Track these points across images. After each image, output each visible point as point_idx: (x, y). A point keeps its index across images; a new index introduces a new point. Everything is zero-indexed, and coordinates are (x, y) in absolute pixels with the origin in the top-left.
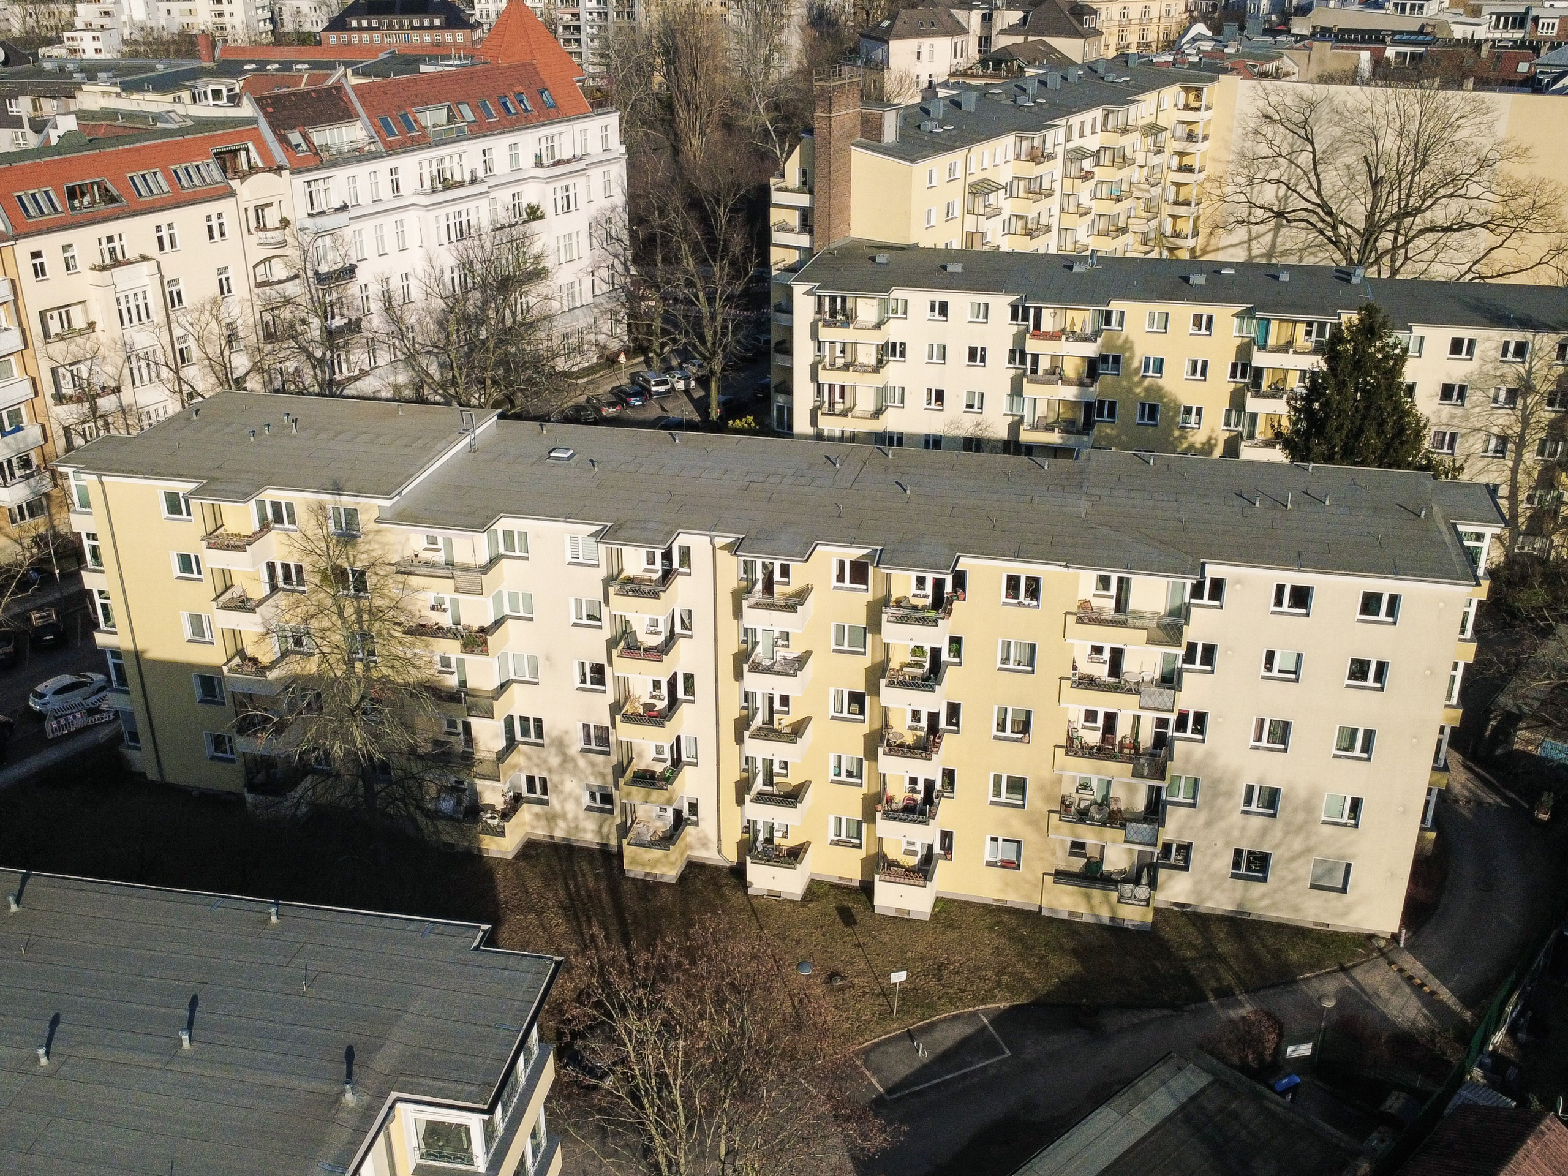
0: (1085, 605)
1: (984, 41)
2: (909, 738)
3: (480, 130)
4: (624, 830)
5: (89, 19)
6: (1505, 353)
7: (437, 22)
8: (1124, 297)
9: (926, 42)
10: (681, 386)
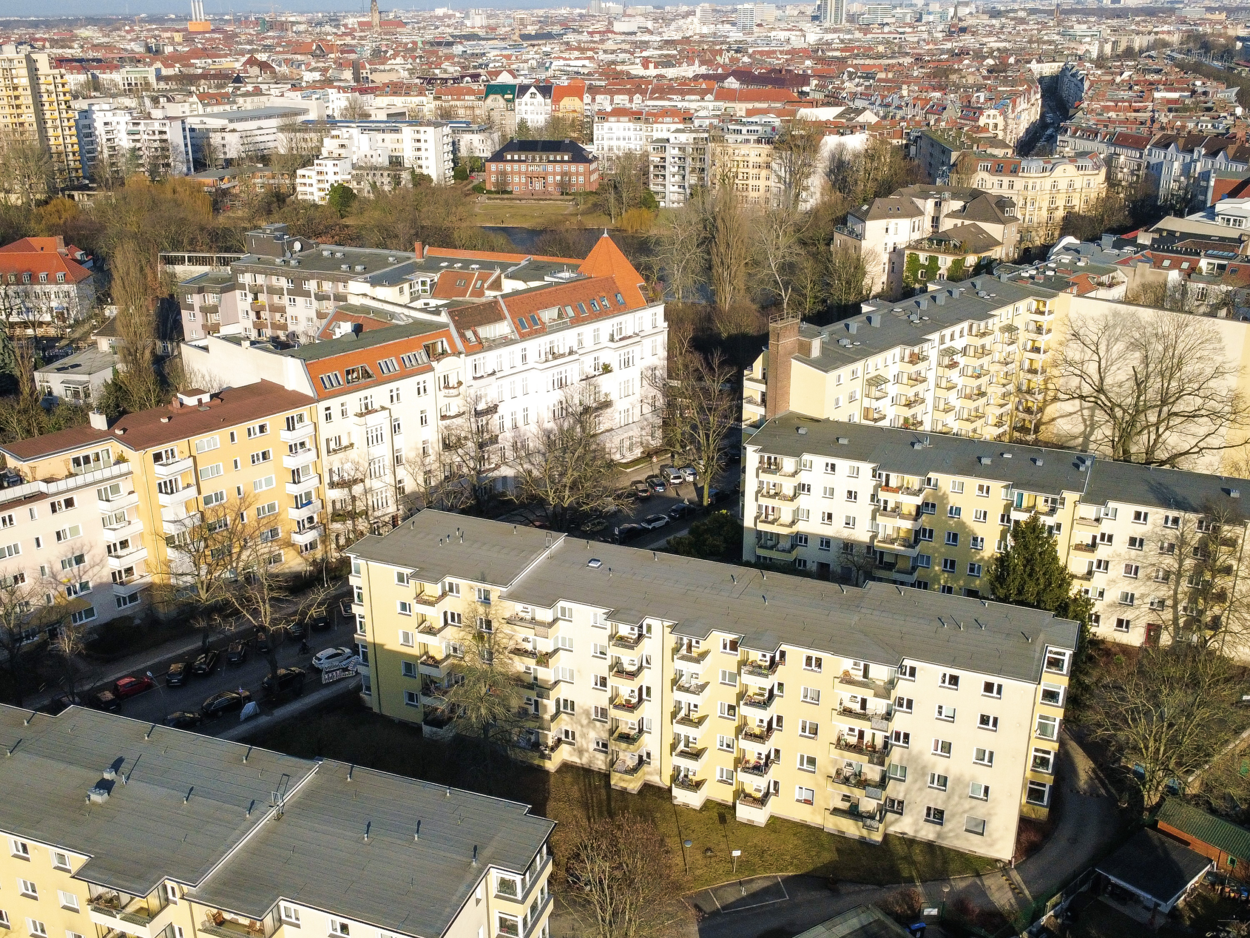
0: (846, 673)
1: (936, 220)
2: (757, 731)
3: (577, 321)
4: (612, 763)
5: (331, 149)
6: (1166, 522)
7: (566, 158)
8: (937, 470)
9: (893, 221)
10: (691, 479)
